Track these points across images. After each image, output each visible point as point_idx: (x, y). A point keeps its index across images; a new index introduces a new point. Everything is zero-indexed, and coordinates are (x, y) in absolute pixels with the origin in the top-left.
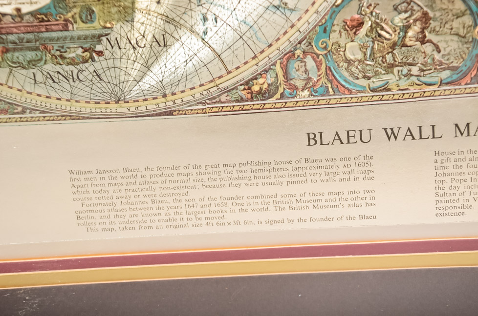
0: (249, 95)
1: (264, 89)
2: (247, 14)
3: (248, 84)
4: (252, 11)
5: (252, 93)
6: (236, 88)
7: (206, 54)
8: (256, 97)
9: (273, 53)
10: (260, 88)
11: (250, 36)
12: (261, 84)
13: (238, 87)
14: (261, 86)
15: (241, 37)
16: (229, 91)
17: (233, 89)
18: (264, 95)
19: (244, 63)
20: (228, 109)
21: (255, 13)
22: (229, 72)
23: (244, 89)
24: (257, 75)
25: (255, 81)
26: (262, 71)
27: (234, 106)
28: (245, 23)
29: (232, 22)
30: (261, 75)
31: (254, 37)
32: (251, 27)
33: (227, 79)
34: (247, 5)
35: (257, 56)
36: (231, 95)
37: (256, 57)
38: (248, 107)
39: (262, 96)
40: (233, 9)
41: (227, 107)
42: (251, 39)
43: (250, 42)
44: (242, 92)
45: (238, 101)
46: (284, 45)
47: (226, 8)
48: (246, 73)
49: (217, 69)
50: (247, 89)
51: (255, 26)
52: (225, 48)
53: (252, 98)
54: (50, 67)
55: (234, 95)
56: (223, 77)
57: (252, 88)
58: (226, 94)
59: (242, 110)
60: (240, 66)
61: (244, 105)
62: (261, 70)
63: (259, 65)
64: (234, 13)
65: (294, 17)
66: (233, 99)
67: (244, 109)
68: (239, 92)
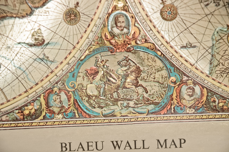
0: (22, 117)
1: (32, 113)
2: (22, 63)
3: (21, 109)
4: (25, 61)
5: (24, 115)
6: (13, 112)
8: (27, 118)
9: (39, 89)
10: (29, 112)
11: (23, 77)
12: (30, 110)
13: (14, 111)
14: (30, 111)
15: (17, 78)
16: (8, 114)
17: (11, 112)
18: (32, 117)
19: (19, 95)
20: (7, 126)
21: (27, 62)
22: (8, 101)
23: (19, 113)
24: (28, 103)
25: (26, 108)
26: (31, 101)
27: (11, 124)
28: (20, 69)
29: (11, 68)
30: (30, 103)
31: (26, 78)
32: (24, 71)
33: (6, 106)
34: (22, 58)
35: (28, 90)
36: (9, 116)
37: (27, 91)
38: (21, 125)
39: (31, 117)
40: (12, 59)
41: (6, 124)
42: (24, 79)
43: (23, 82)
44: (17, 114)
45: (14, 120)
46: (46, 84)
47: (7, 58)
48: (20, 102)
50: (20, 112)
51: (27, 71)
52: (6, 84)
53: (24, 118)
55: (12, 116)
56: (4, 104)
57: (24, 112)
58: (6, 116)
59: (17, 126)
60: (16, 97)
61: (18, 123)
62: (30, 100)
63: (29, 96)
64: (12, 62)
65: (53, 66)
66: (11, 119)
67: (18, 126)
68: (15, 115)
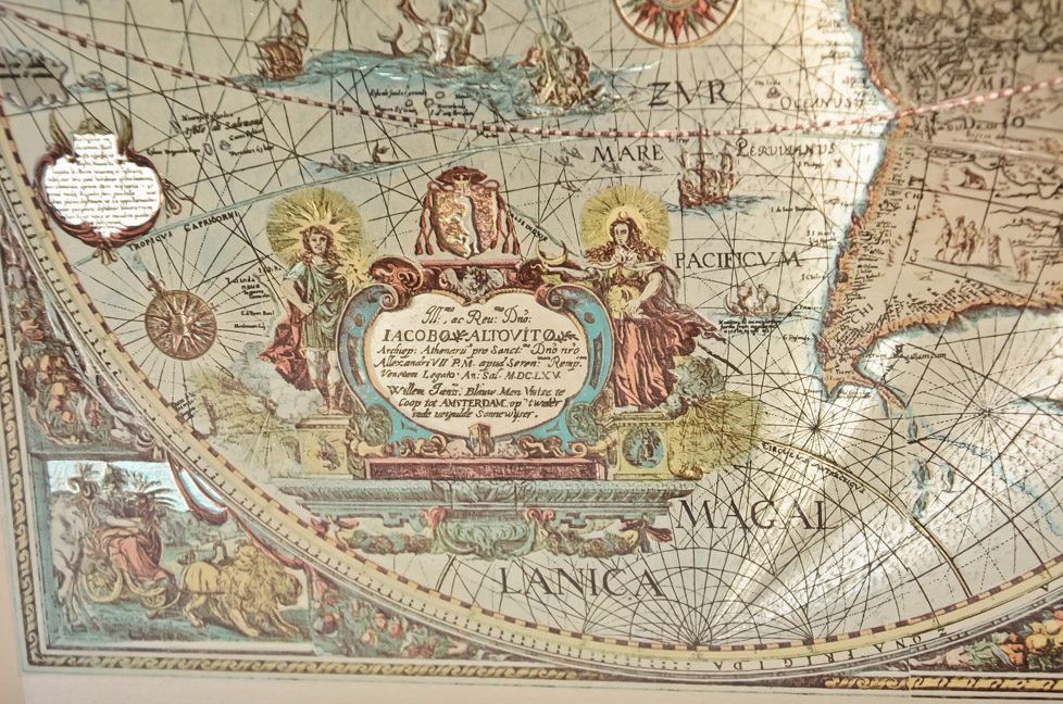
0: (1019, 658)
1: (1057, 645)
2: (1031, 468)
3: (1016, 629)
4: (1041, 462)
5: (1025, 652)
6: (987, 637)
7: (919, 553)
8: (1037, 662)
10: (1048, 641)
11: (1032, 520)
12: (1053, 634)
13: (993, 635)
14: (1051, 637)
15: (1011, 521)
16: (969, 642)
17: (979, 639)
18: (1057, 660)
19: (1012, 581)
20: (963, 683)
21: (1051, 468)
22: (973, 600)
23: (1008, 641)
24: (1044, 609)
25: (1036, 625)
26: (1057, 603)
27: (977, 679)
28: (1023, 489)
29: (990, 484)
30: (1053, 611)
31: (1043, 523)
32: (1038, 499)
33: (966, 615)
34: (1032, 450)
35: (1047, 566)
36: (973, 651)
37: (1045, 569)
38: (1013, 684)
39: (1052, 661)
40: (995, 455)
41: (961, 678)
42: (1036, 526)
43: (1030, 534)
44: (1003, 647)
45: (990, 668)
47: (978, 451)
48: (1017, 604)
49: (943, 589)
50: (1014, 640)
51: (1048, 498)
52: (969, 539)
53: (1026, 663)
54: (542, 559)
55: (982, 652)
56: (956, 609)
57: (1028, 641)
58: (961, 649)
59: (998, 689)
60: (1002, 587)
61: (1003, 679)
62: (1054, 601)
63: (1051, 587)
64: (997, 466)
66: (977, 662)
67: (1003, 686)
68: (995, 649)
